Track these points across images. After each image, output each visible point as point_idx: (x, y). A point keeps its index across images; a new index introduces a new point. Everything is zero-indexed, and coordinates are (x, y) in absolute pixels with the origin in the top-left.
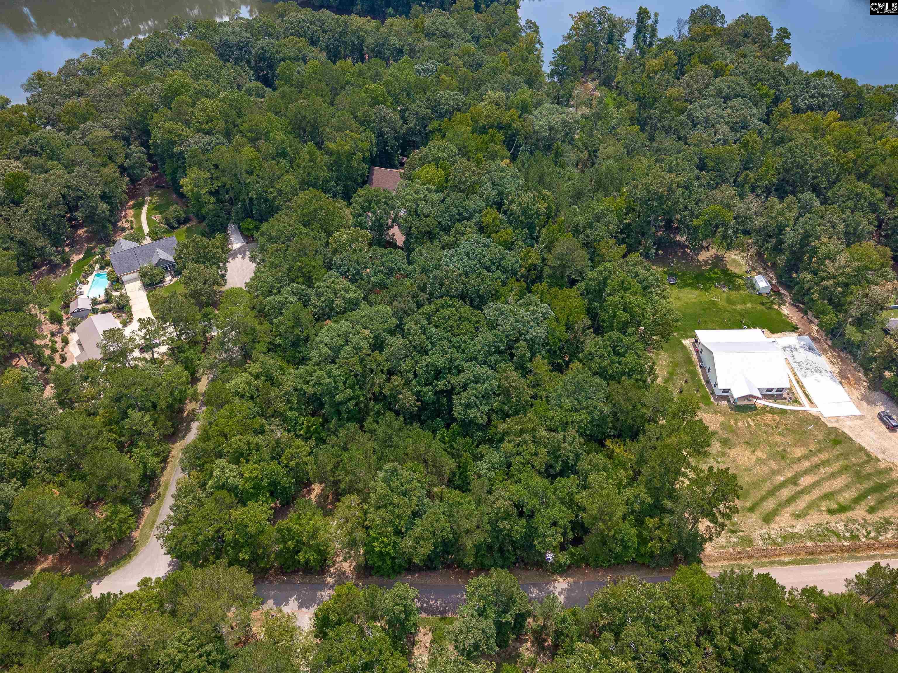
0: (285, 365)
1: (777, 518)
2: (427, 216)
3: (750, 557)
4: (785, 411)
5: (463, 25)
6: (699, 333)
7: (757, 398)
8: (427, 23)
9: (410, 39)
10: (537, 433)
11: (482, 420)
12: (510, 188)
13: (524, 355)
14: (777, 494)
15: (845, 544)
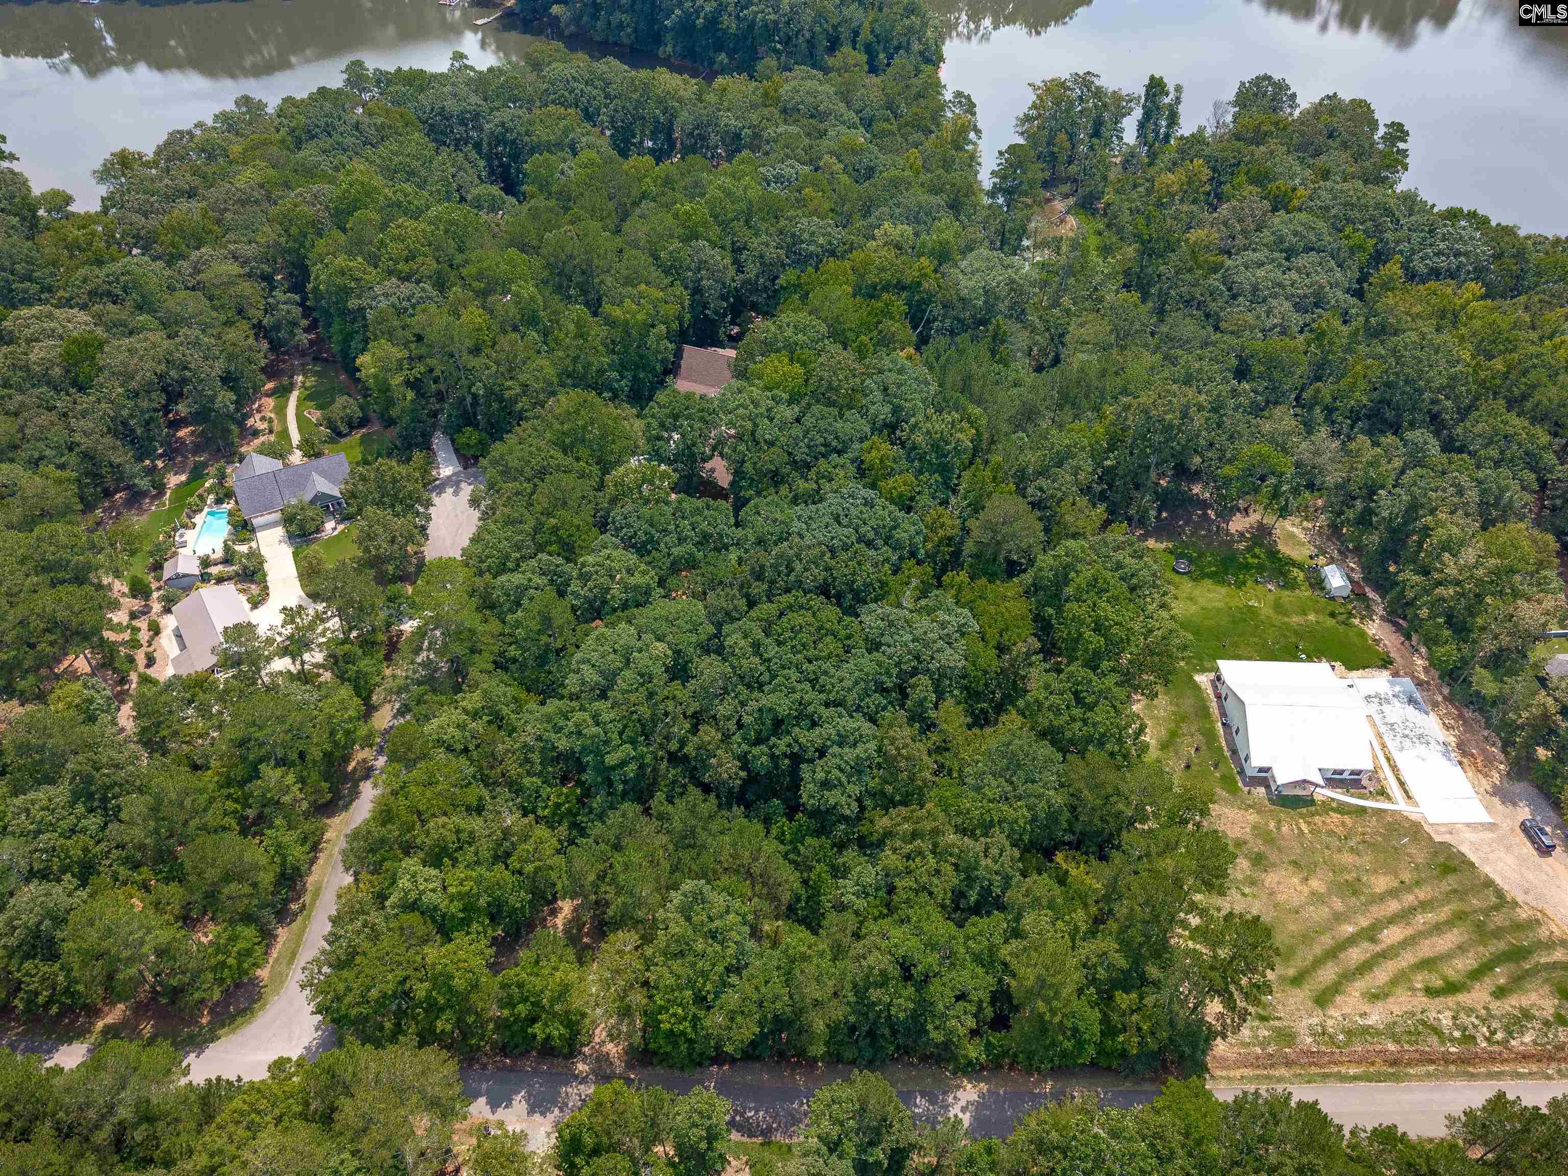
0: (523, 696)
1: (1339, 999)
2: (771, 444)
3: (1288, 1064)
4: (1363, 810)
5: (846, 97)
6: (1223, 664)
7: (1317, 786)
8: (785, 90)
9: (754, 117)
10: (940, 839)
11: (850, 809)
12: (914, 401)
13: (925, 698)
14: (1342, 956)
15: (1453, 1049)
